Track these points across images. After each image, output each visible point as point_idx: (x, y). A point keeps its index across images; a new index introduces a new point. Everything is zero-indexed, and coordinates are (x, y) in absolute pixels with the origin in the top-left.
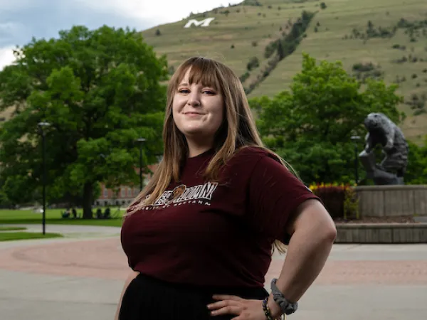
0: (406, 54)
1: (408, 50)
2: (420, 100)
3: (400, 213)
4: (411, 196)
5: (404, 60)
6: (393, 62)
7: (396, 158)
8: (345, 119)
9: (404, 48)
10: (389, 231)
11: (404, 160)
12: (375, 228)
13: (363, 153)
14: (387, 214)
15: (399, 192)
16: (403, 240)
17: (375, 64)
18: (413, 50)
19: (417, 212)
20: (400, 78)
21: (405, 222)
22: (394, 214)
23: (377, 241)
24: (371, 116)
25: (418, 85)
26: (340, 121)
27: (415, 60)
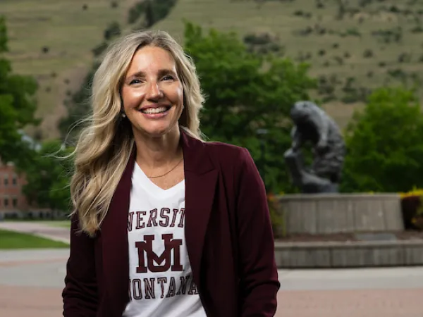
0: (312, 23)
1: (314, 18)
2: (329, 84)
3: (336, 230)
4: (350, 207)
5: (309, 31)
6: (295, 33)
7: (330, 160)
8: (243, 108)
9: (308, 16)
10: (327, 252)
11: (340, 162)
12: (310, 249)
13: (289, 153)
14: (321, 231)
15: (335, 203)
16: (344, 263)
17: (272, 34)
18: (320, 18)
19: (359, 228)
20: (305, 54)
21: (345, 240)
22: (329, 230)
23: (312, 265)
24: (299, 105)
25: (327, 64)
26: (235, 110)
27: (323, 32)
